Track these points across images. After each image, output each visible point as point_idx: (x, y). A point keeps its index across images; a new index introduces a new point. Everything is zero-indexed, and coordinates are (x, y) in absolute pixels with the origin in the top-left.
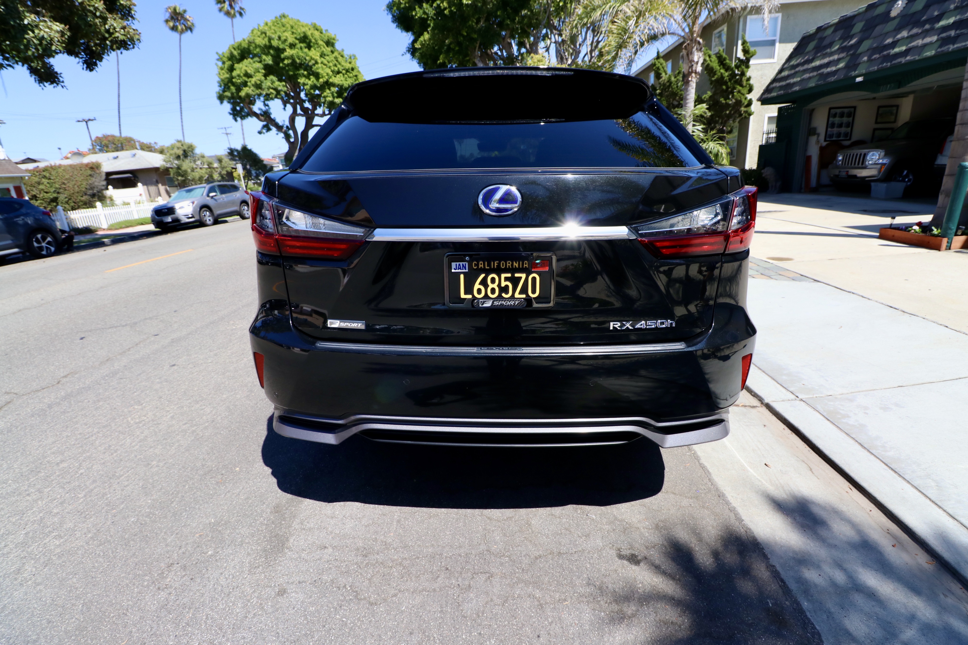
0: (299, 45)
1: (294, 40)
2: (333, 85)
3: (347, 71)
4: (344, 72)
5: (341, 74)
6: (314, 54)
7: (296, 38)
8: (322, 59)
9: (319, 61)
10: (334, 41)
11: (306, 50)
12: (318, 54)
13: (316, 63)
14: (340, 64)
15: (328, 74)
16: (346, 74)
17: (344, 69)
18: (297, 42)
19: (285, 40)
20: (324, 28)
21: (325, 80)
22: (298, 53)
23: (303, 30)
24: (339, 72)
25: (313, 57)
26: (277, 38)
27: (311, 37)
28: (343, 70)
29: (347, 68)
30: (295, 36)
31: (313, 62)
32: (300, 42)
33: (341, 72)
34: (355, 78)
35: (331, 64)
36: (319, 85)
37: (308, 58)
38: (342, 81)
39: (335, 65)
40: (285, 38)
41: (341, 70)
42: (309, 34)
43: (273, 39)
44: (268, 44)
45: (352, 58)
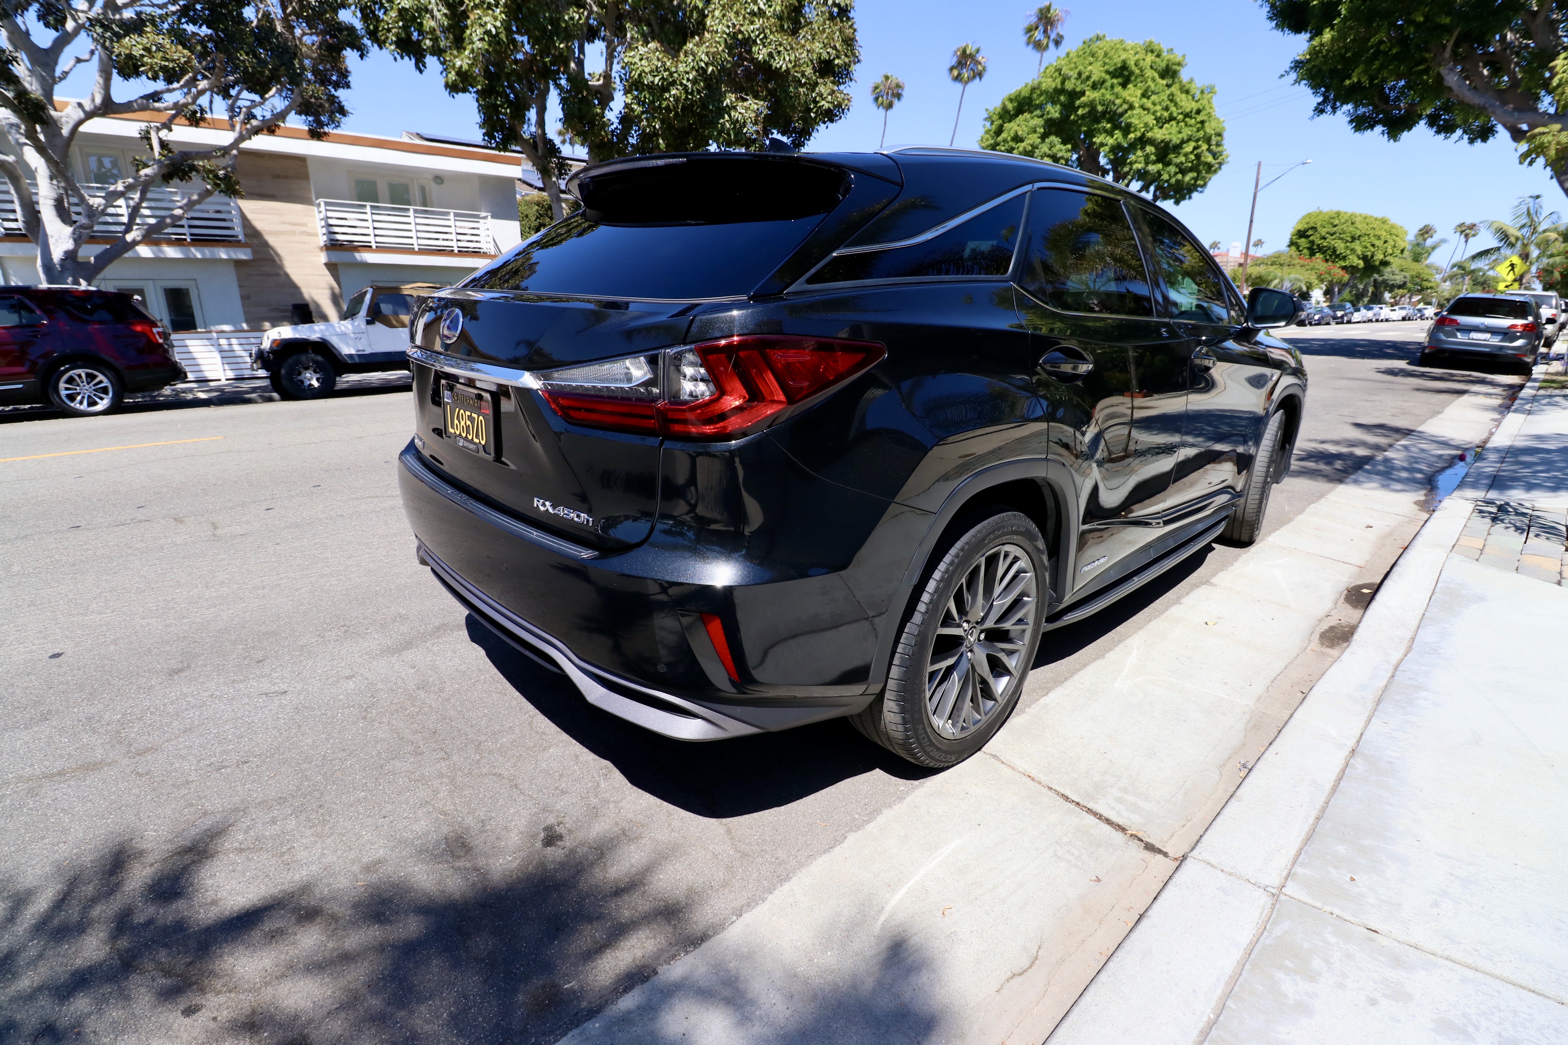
0: (1108, 84)
1: (1103, 75)
2: (1151, 142)
3: (1187, 115)
4: (1180, 117)
5: (1174, 123)
6: (1132, 94)
7: (1107, 72)
8: (1145, 100)
9: (1137, 105)
10: (1177, 68)
11: (1118, 89)
12: (1139, 93)
13: (1131, 107)
14: (1176, 105)
15: (1146, 125)
16: (1183, 121)
17: (1182, 113)
18: (1108, 77)
19: (1088, 78)
20: (1164, 47)
21: (1139, 134)
22: (1103, 95)
23: (1124, 56)
24: (1172, 118)
25: (1128, 98)
26: (1076, 75)
27: (1134, 68)
28: (1179, 114)
29: (1188, 110)
30: (1107, 67)
31: (1125, 106)
32: (1112, 78)
33: (1175, 119)
34: (1199, 125)
35: (1158, 108)
36: (1126, 145)
37: (1118, 102)
38: (1170, 134)
39: (1167, 109)
40: (1087, 74)
41: (1175, 115)
42: (1131, 63)
43: (1069, 78)
44: (1059, 87)
45: (1206, 92)
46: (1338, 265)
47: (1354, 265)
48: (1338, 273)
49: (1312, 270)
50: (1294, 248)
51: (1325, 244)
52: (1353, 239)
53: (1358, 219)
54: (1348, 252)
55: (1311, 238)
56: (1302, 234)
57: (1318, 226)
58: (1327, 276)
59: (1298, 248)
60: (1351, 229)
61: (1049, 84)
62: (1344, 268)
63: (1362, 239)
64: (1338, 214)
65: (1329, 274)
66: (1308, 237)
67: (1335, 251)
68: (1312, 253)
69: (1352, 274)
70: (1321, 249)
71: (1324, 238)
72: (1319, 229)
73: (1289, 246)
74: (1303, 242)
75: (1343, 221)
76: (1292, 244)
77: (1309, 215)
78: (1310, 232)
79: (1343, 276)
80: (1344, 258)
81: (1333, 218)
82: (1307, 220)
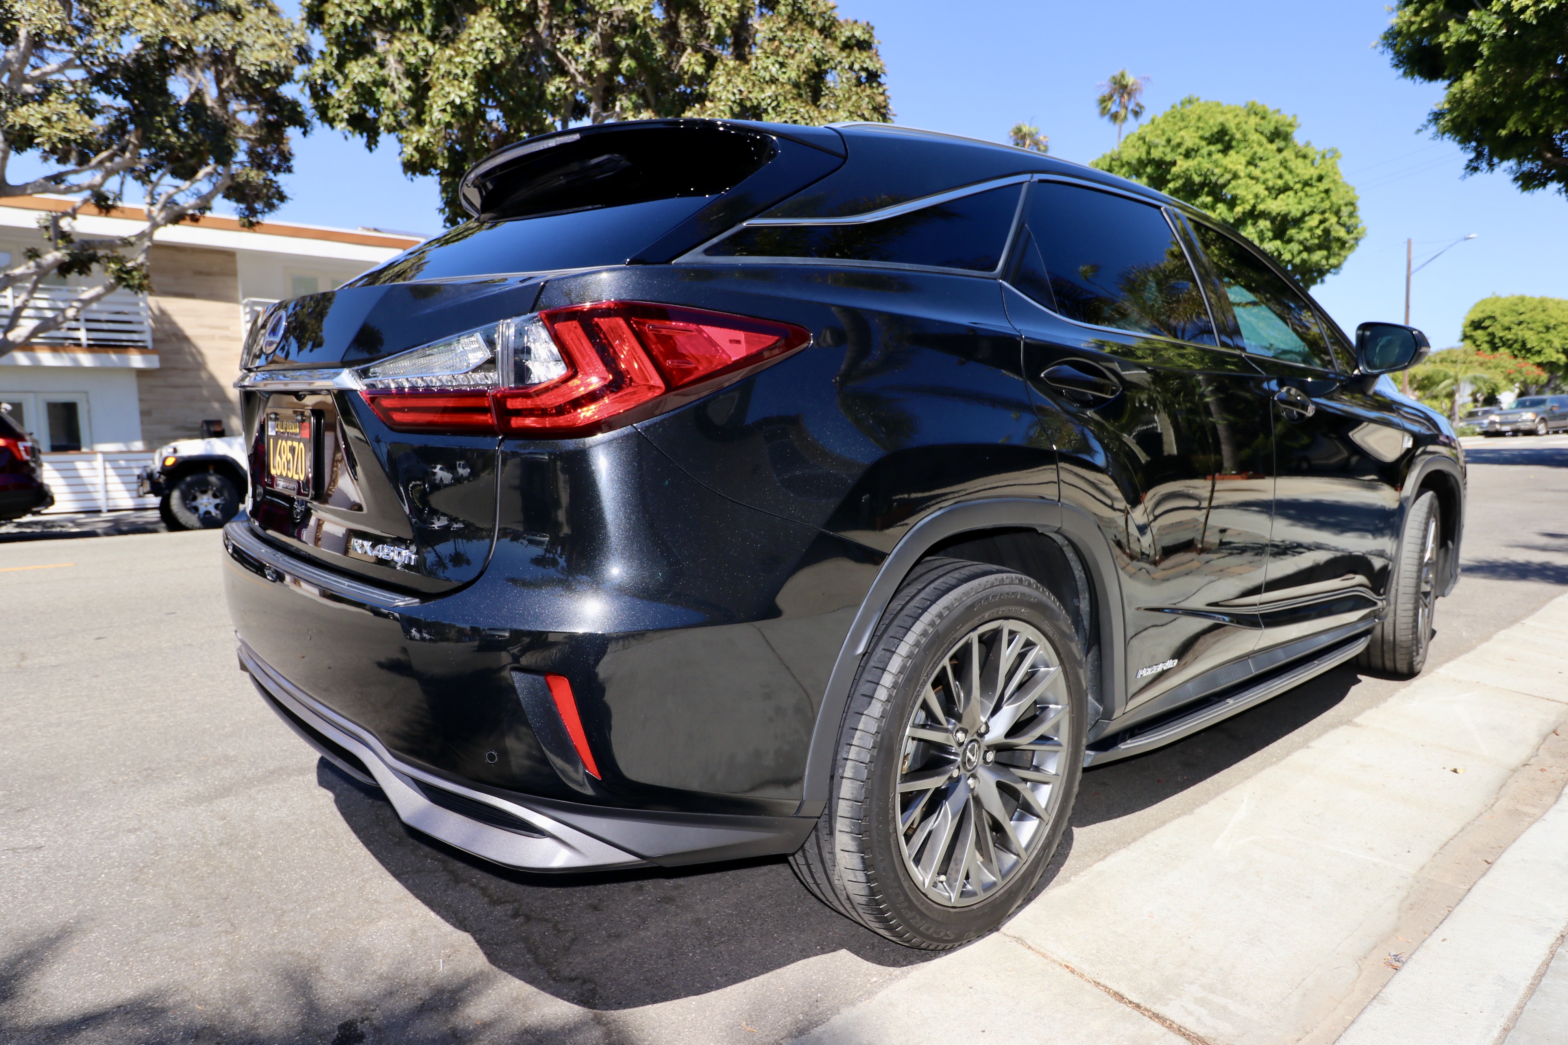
0: (1205, 151)
1: (1197, 141)
2: (1264, 215)
3: (1306, 184)
4: (1298, 186)
5: (1291, 193)
6: (1235, 161)
7: (1202, 138)
8: (1252, 168)
9: (1242, 174)
10: (1289, 129)
11: (1218, 156)
12: (1243, 161)
13: (1236, 176)
14: (1291, 172)
15: (1256, 196)
16: (1302, 190)
17: (1299, 182)
18: (1204, 143)
19: (1179, 145)
20: (1270, 107)
21: (1248, 207)
22: (1199, 164)
23: (1221, 119)
24: (1286, 189)
25: (1230, 166)
26: (1163, 142)
27: (1234, 131)
28: (1296, 183)
29: (1306, 177)
30: (1200, 133)
31: (1228, 176)
32: (1209, 144)
33: (1291, 189)
34: (1323, 195)
35: (1269, 175)
36: (1232, 221)
37: (1217, 171)
38: (1288, 205)
39: (1280, 176)
40: (1178, 140)
41: (1291, 184)
42: (1231, 126)
43: (1156, 146)
44: (1144, 156)
45: (1328, 156)
46: (1531, 362)
47: (1554, 360)
48: (1530, 370)
49: (1496, 367)
50: (1468, 342)
51: (1509, 337)
52: (1548, 329)
53: (1550, 305)
54: (1544, 344)
55: (1490, 330)
56: (1477, 325)
57: (1497, 315)
58: (1518, 375)
59: (1474, 342)
60: (1541, 316)
61: (1133, 154)
62: (1539, 365)
63: (1559, 329)
64: (1522, 299)
65: (1520, 372)
66: (1486, 328)
67: (1524, 344)
68: (1494, 348)
69: (1551, 372)
70: (1505, 343)
71: (1509, 329)
72: (1499, 318)
73: (1462, 340)
74: (1480, 334)
75: (1530, 307)
76: (1465, 337)
77: (1484, 302)
78: (1487, 323)
79: (1539, 375)
80: (1539, 352)
81: (1516, 305)
82: (1482, 308)
